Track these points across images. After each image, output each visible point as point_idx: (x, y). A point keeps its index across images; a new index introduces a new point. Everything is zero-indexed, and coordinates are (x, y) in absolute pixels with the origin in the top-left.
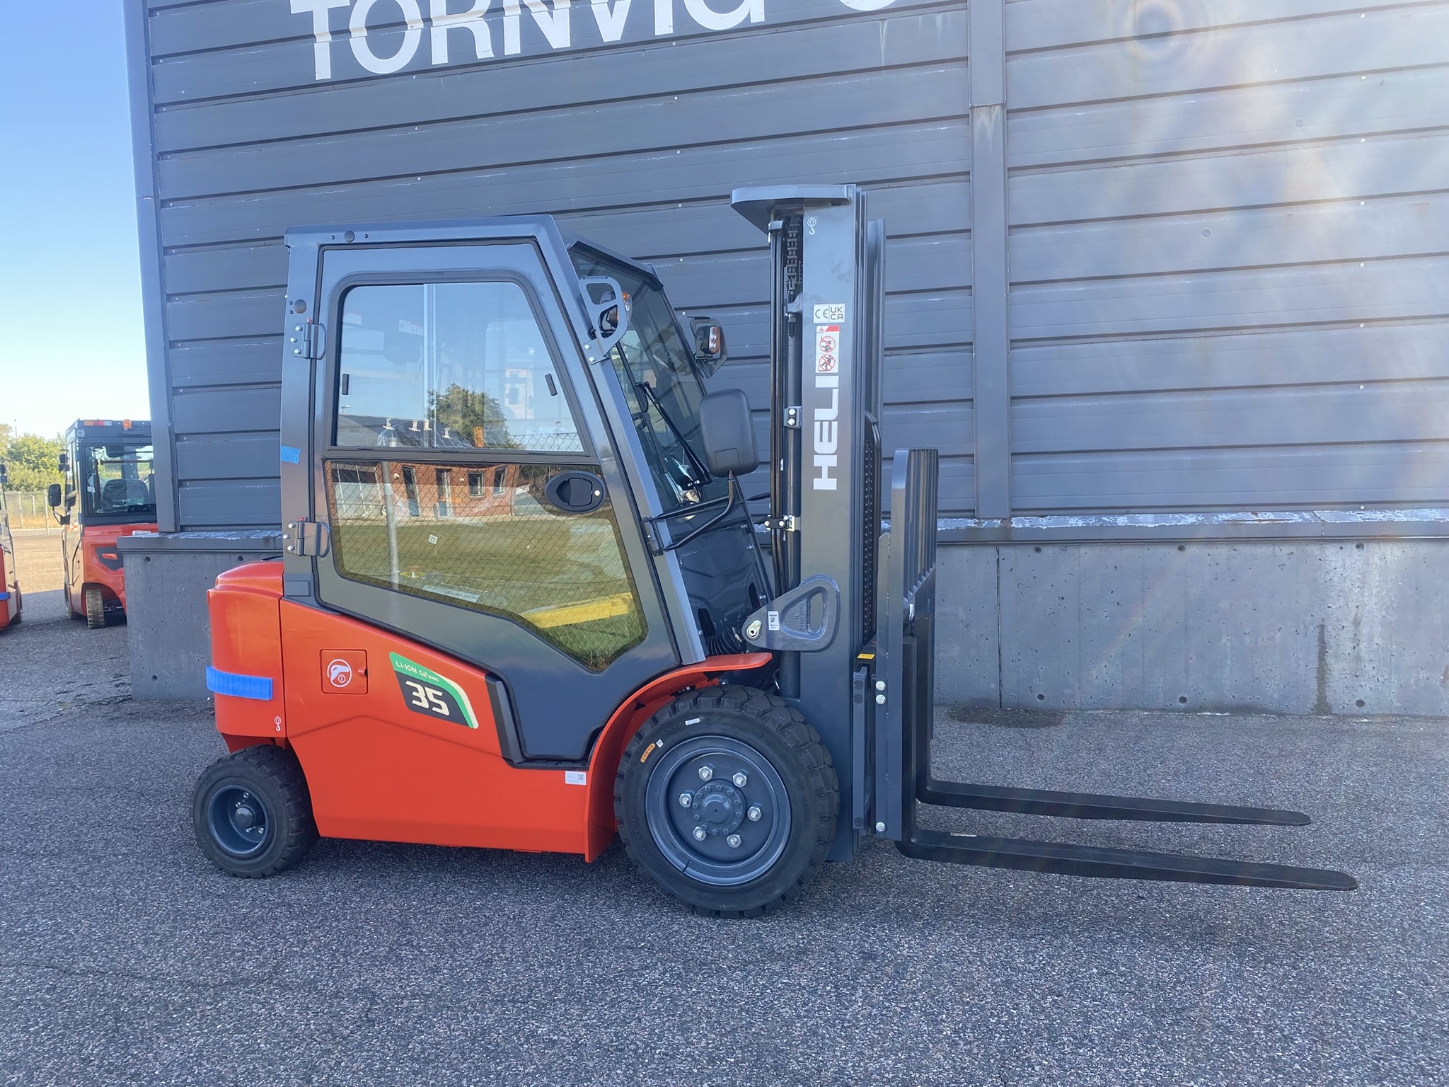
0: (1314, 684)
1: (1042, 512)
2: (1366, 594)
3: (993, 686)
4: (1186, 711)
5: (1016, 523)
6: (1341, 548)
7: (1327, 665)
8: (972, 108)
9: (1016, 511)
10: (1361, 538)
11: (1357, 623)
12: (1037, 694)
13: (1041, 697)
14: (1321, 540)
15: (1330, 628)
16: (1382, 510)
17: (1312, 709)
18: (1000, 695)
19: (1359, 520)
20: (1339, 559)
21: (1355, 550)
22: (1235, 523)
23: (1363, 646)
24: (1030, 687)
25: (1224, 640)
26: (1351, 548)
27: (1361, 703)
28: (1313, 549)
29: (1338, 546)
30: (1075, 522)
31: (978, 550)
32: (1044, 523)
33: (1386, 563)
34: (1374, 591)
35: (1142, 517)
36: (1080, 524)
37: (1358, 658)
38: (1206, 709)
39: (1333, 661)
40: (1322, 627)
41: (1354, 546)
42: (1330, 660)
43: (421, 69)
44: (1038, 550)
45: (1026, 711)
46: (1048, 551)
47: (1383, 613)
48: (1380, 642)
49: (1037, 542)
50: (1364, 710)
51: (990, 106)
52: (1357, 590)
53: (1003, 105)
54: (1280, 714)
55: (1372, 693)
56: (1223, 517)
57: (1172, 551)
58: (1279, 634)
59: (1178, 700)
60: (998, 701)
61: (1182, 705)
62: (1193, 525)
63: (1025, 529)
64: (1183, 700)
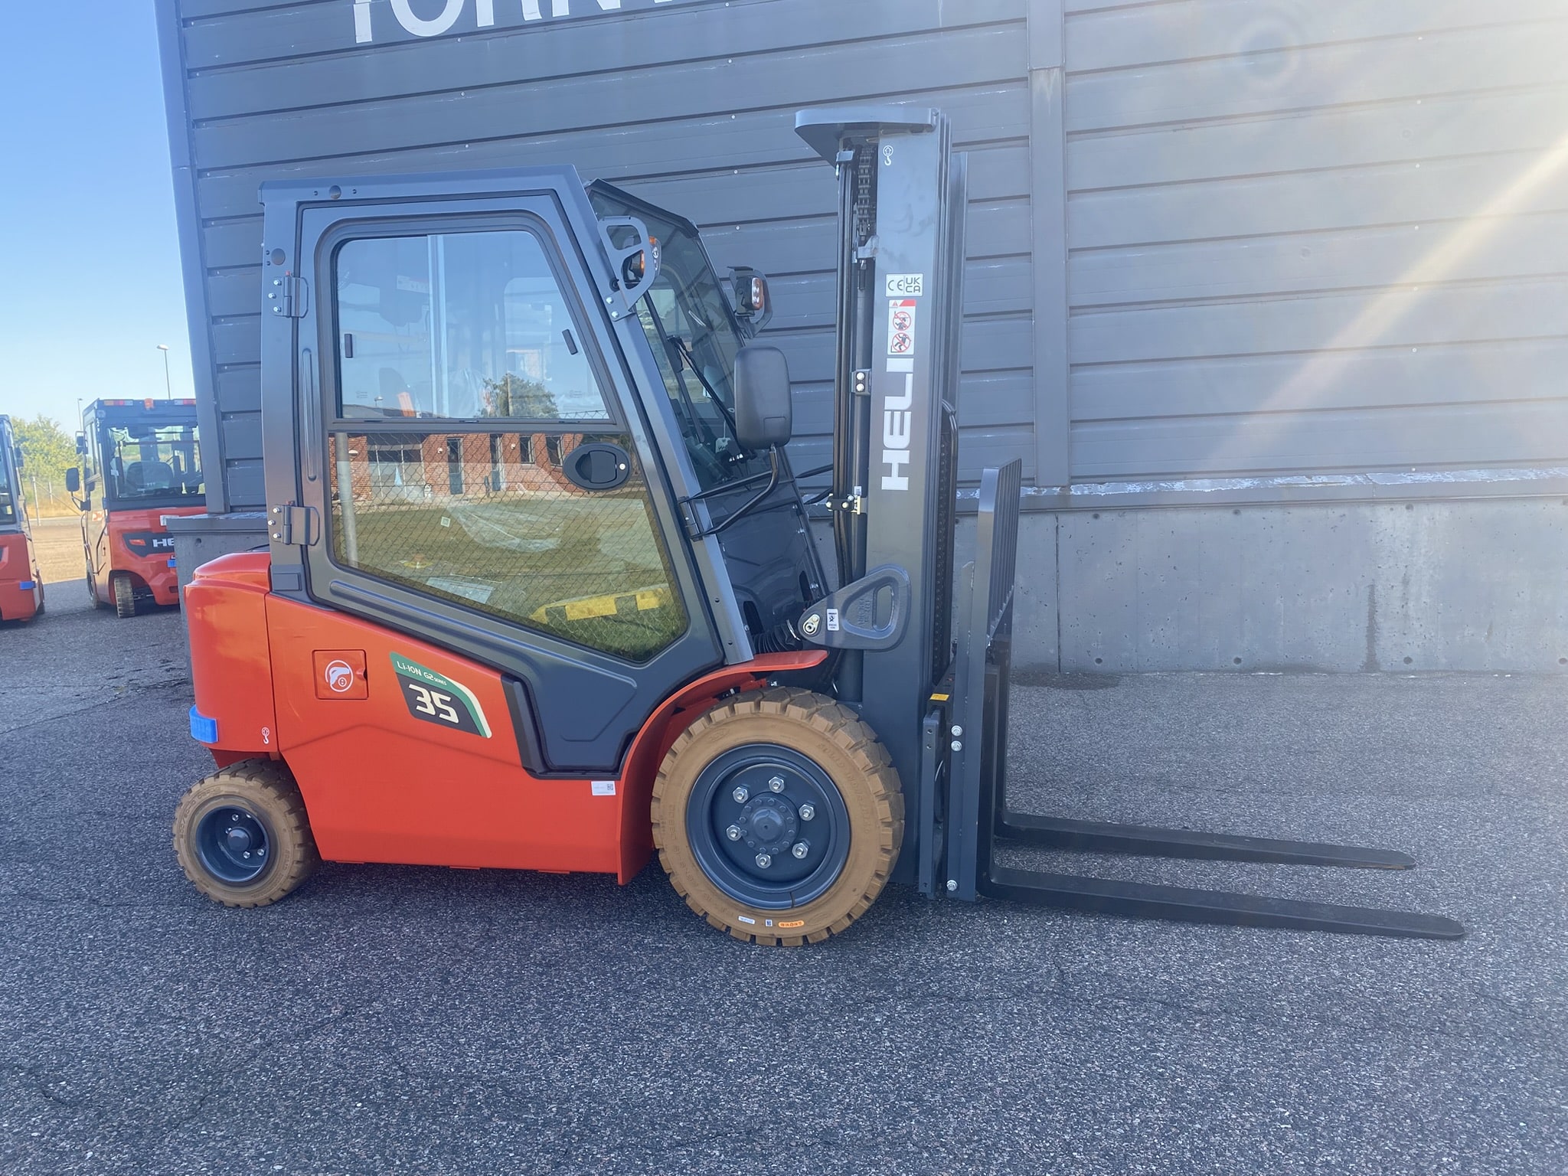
0: (1364, 643)
1: (1101, 479)
2: (1415, 554)
3: (1052, 651)
4: (1240, 672)
5: (1075, 491)
6: (1392, 509)
7: (1375, 622)
8: (1031, 71)
9: (1075, 479)
10: (1411, 500)
11: (1406, 582)
12: (1095, 658)
13: (1099, 661)
14: (1373, 502)
15: (1379, 587)
16: (1432, 472)
17: (1362, 667)
18: (1059, 660)
19: (1409, 482)
20: (1391, 521)
21: (1406, 511)
22: (1289, 486)
23: (1411, 604)
24: (1089, 652)
25: (1278, 602)
26: (1401, 509)
27: (1408, 660)
28: (1366, 511)
29: (1387, 507)
30: (1133, 488)
31: (1037, 517)
32: (1102, 490)
33: (1435, 524)
34: (1423, 551)
35: (1198, 482)
36: (1138, 489)
37: (1406, 616)
38: (1260, 670)
39: (1382, 620)
40: (1372, 587)
41: (1404, 507)
42: (1379, 619)
43: (466, 31)
44: (1096, 517)
45: (1084, 675)
46: (1106, 517)
47: (1431, 572)
48: (1428, 601)
49: (1096, 509)
50: (1412, 666)
51: (1049, 69)
52: (1406, 551)
53: (1062, 68)
54: (1331, 673)
55: (1419, 650)
56: (1279, 481)
57: (1228, 515)
58: (1331, 595)
59: (1232, 660)
60: (1057, 666)
61: (1238, 666)
62: (1248, 488)
63: (1083, 496)
64: (1238, 661)
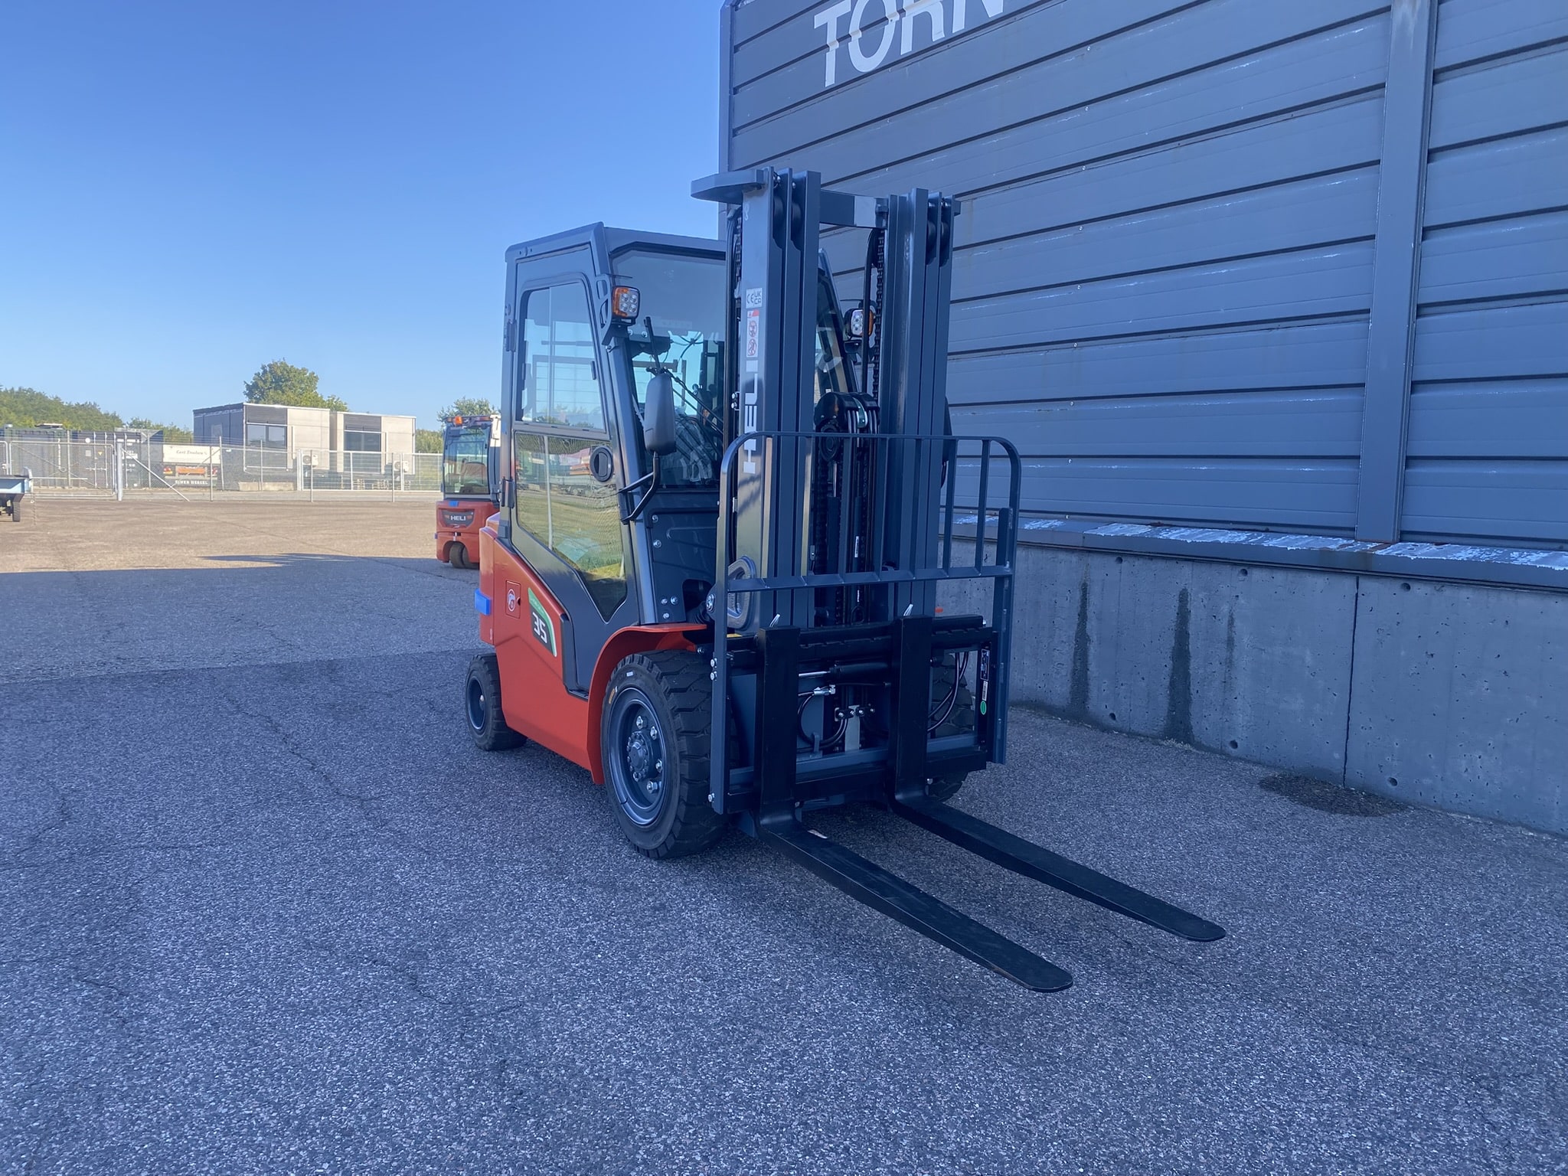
3: (1336, 756)
5: (1390, 549)
9: (1404, 536)
12: (1388, 777)
13: (1394, 782)
18: (1345, 769)
24: (1381, 766)
31: (1334, 579)
35: (1565, 556)
43: (894, 62)
44: (1406, 587)
46: (1419, 590)
49: (1407, 576)
60: (1341, 776)
63: (1387, 556)
